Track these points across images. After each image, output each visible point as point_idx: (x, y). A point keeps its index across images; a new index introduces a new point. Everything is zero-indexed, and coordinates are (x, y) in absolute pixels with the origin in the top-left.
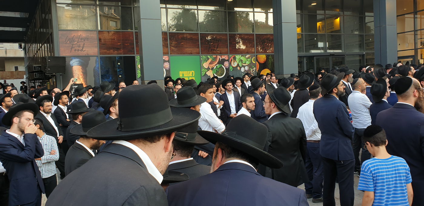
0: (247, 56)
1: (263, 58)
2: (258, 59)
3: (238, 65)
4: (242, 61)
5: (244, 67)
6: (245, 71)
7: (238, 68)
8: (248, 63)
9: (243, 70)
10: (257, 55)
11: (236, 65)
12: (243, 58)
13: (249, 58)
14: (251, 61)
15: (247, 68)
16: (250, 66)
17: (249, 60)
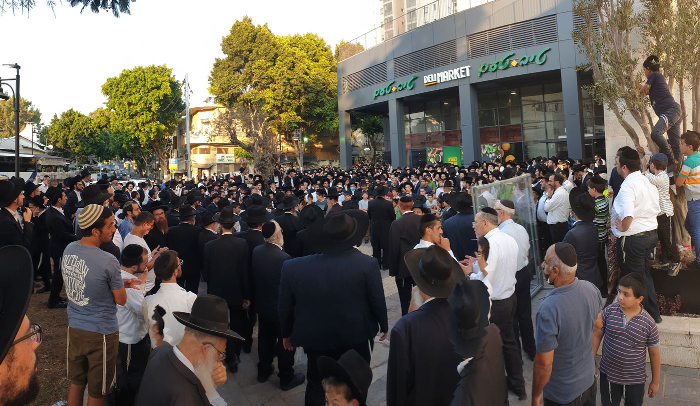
0: (494, 145)
1: (507, 146)
2: (503, 147)
3: (487, 152)
4: (489, 149)
5: (492, 153)
6: (492, 157)
7: (487, 155)
8: (494, 150)
9: (490, 156)
10: (501, 144)
11: (485, 152)
12: (490, 147)
13: (495, 146)
14: (497, 149)
15: (494, 155)
16: (497, 152)
17: (495, 148)
